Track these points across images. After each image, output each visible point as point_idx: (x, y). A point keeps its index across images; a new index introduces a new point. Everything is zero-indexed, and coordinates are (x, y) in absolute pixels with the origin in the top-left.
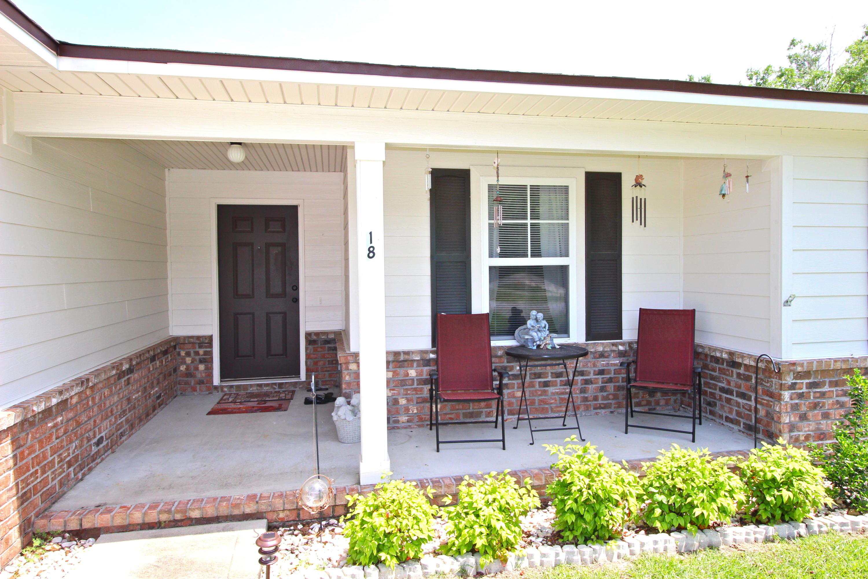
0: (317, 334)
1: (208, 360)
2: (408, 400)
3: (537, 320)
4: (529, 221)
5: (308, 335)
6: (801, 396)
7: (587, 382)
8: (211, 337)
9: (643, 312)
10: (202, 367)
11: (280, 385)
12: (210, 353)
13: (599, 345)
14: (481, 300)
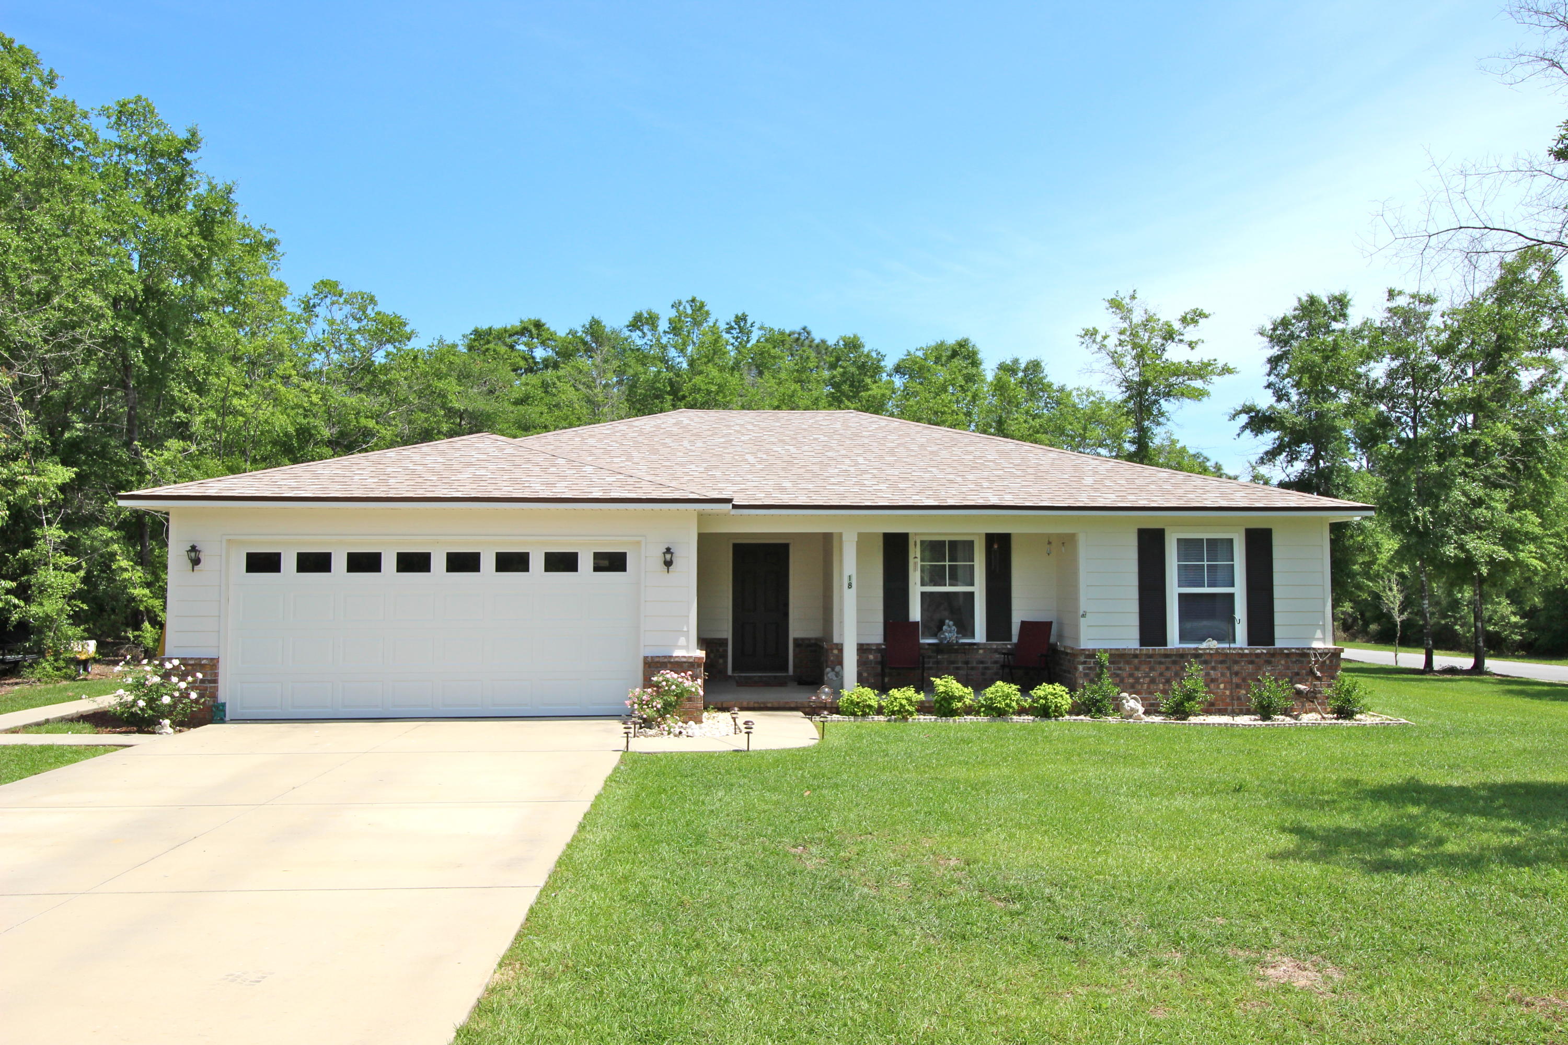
0: (803, 639)
1: (725, 656)
2: (869, 674)
3: (949, 626)
5: (795, 640)
6: (1090, 668)
8: (726, 640)
9: (1023, 623)
10: (721, 661)
11: (775, 677)
12: (726, 651)
13: (995, 644)
14: (915, 613)
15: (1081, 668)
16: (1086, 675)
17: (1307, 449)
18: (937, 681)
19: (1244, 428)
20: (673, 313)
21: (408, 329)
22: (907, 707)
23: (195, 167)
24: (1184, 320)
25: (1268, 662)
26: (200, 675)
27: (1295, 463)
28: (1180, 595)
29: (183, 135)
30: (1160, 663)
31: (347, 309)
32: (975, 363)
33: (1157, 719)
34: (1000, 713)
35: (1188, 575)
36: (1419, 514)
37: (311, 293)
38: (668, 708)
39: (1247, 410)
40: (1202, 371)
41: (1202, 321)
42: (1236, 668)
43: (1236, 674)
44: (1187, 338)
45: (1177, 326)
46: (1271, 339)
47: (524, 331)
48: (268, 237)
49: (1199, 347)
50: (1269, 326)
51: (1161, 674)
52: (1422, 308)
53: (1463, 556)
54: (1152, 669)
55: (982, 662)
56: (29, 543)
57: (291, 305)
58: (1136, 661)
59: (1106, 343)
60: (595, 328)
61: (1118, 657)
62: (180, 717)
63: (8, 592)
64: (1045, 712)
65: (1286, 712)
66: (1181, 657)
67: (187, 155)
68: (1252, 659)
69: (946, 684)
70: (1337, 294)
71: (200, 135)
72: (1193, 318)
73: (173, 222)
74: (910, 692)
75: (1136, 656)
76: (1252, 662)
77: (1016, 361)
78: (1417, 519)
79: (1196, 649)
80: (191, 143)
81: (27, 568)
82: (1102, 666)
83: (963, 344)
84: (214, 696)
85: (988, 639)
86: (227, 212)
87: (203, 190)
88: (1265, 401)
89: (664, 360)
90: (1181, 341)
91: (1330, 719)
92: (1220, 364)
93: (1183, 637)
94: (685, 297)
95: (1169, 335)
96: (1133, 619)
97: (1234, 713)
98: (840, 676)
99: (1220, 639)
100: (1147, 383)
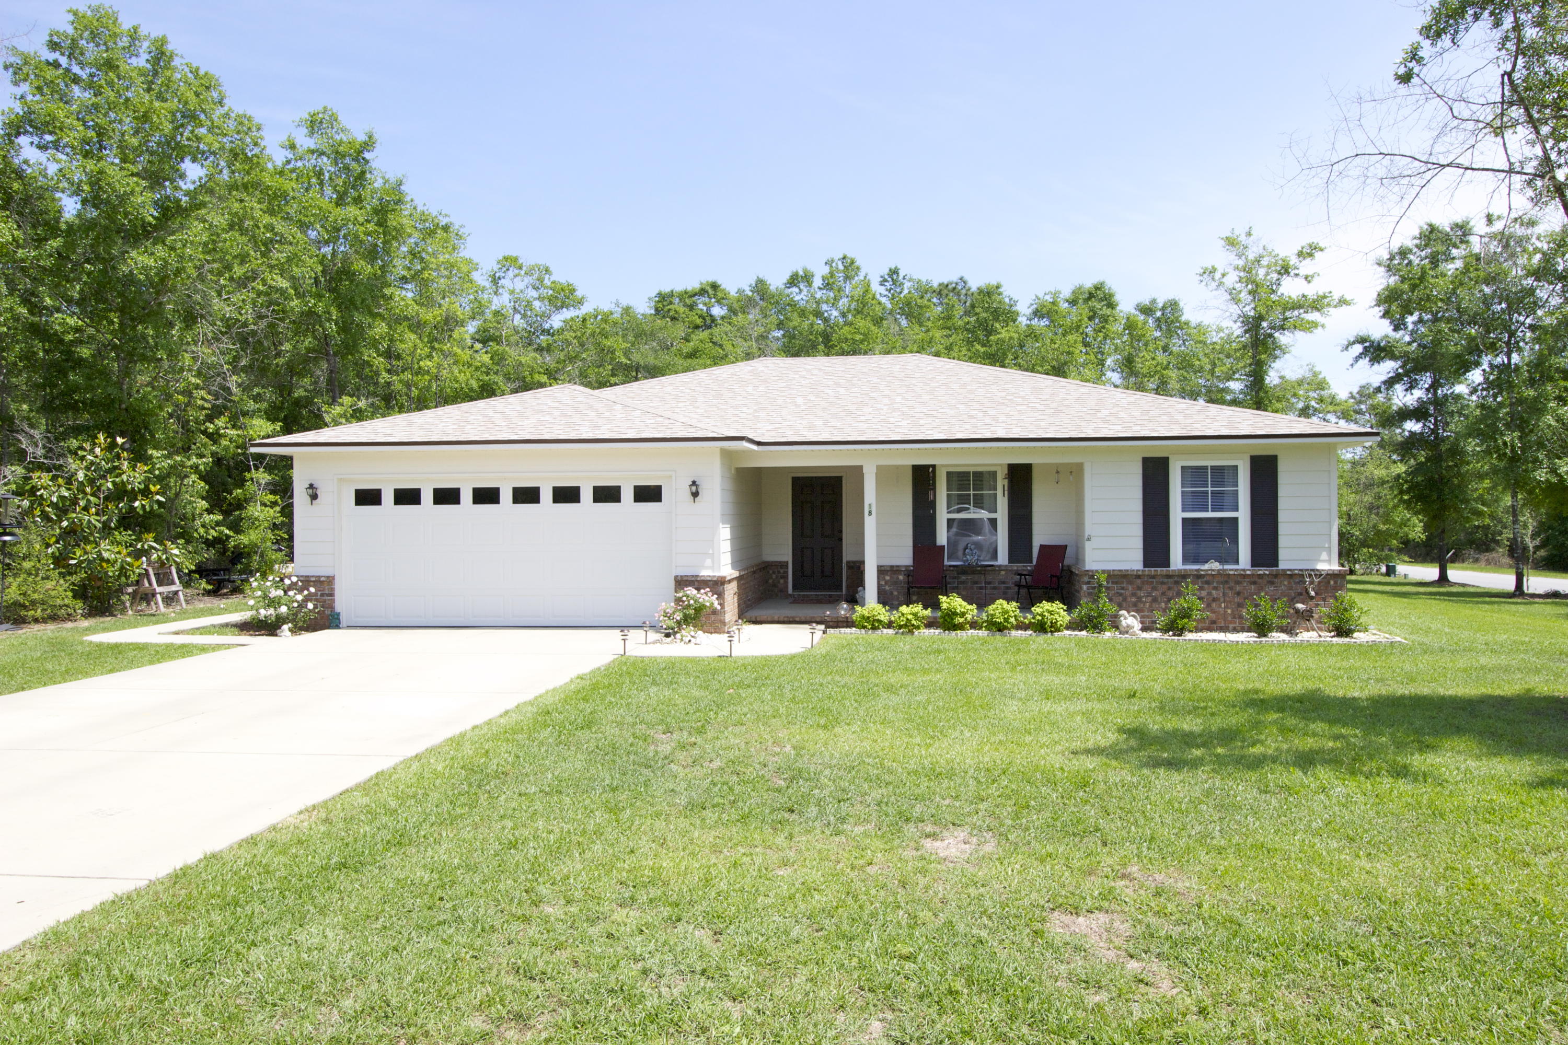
1: (785, 577)
3: (971, 549)
4: (972, 492)
6: (1094, 588)
7: (1008, 588)
8: (787, 563)
9: (1042, 546)
10: (782, 581)
11: (830, 595)
12: (787, 573)
13: (1016, 566)
14: (942, 538)
15: (1085, 587)
17: (1426, 380)
18: (943, 599)
19: (1357, 359)
20: (826, 270)
21: (579, 294)
22: (914, 622)
23: (373, 164)
24: (1300, 254)
25: (1272, 583)
26: (312, 590)
27: (1414, 391)
28: (1184, 520)
29: (361, 138)
30: (1163, 583)
31: (527, 280)
32: (1111, 305)
33: (1155, 635)
34: (999, 628)
35: (1193, 501)
36: (1507, 439)
37: (496, 267)
38: (686, 620)
39: (1361, 340)
40: (1317, 304)
41: (1318, 255)
42: (1238, 588)
43: (1238, 594)
44: (1302, 272)
45: (1293, 260)
46: (1389, 268)
47: (702, 292)
48: (444, 221)
49: (1316, 280)
50: (1386, 256)
51: (1163, 594)
52: (1519, 231)
53: (1555, 480)
54: (1154, 589)
55: (1004, 583)
56: (241, 483)
57: (480, 279)
58: (1139, 581)
59: (1224, 280)
60: (761, 287)
61: (1119, 578)
62: (300, 624)
63: (218, 524)
64: (1041, 627)
65: (1283, 630)
66: (1183, 576)
67: (367, 155)
68: (1254, 580)
69: (953, 602)
70: (1459, 221)
71: (376, 136)
72: (1308, 252)
73: (352, 211)
74: (918, 608)
75: (1138, 577)
76: (1254, 583)
77: (1154, 301)
78: (1505, 443)
79: (1198, 570)
80: (369, 144)
81: (239, 505)
82: (1100, 585)
83: (1098, 287)
84: (332, 607)
85: (1010, 561)
86: (399, 202)
87: (378, 184)
88: (1380, 329)
89: (818, 314)
90: (1297, 275)
91: (1328, 637)
92: (1336, 296)
93: (1186, 559)
95: (1285, 270)
96: (1137, 543)
97: (1235, 630)
99: (1221, 560)
100: (1260, 318)
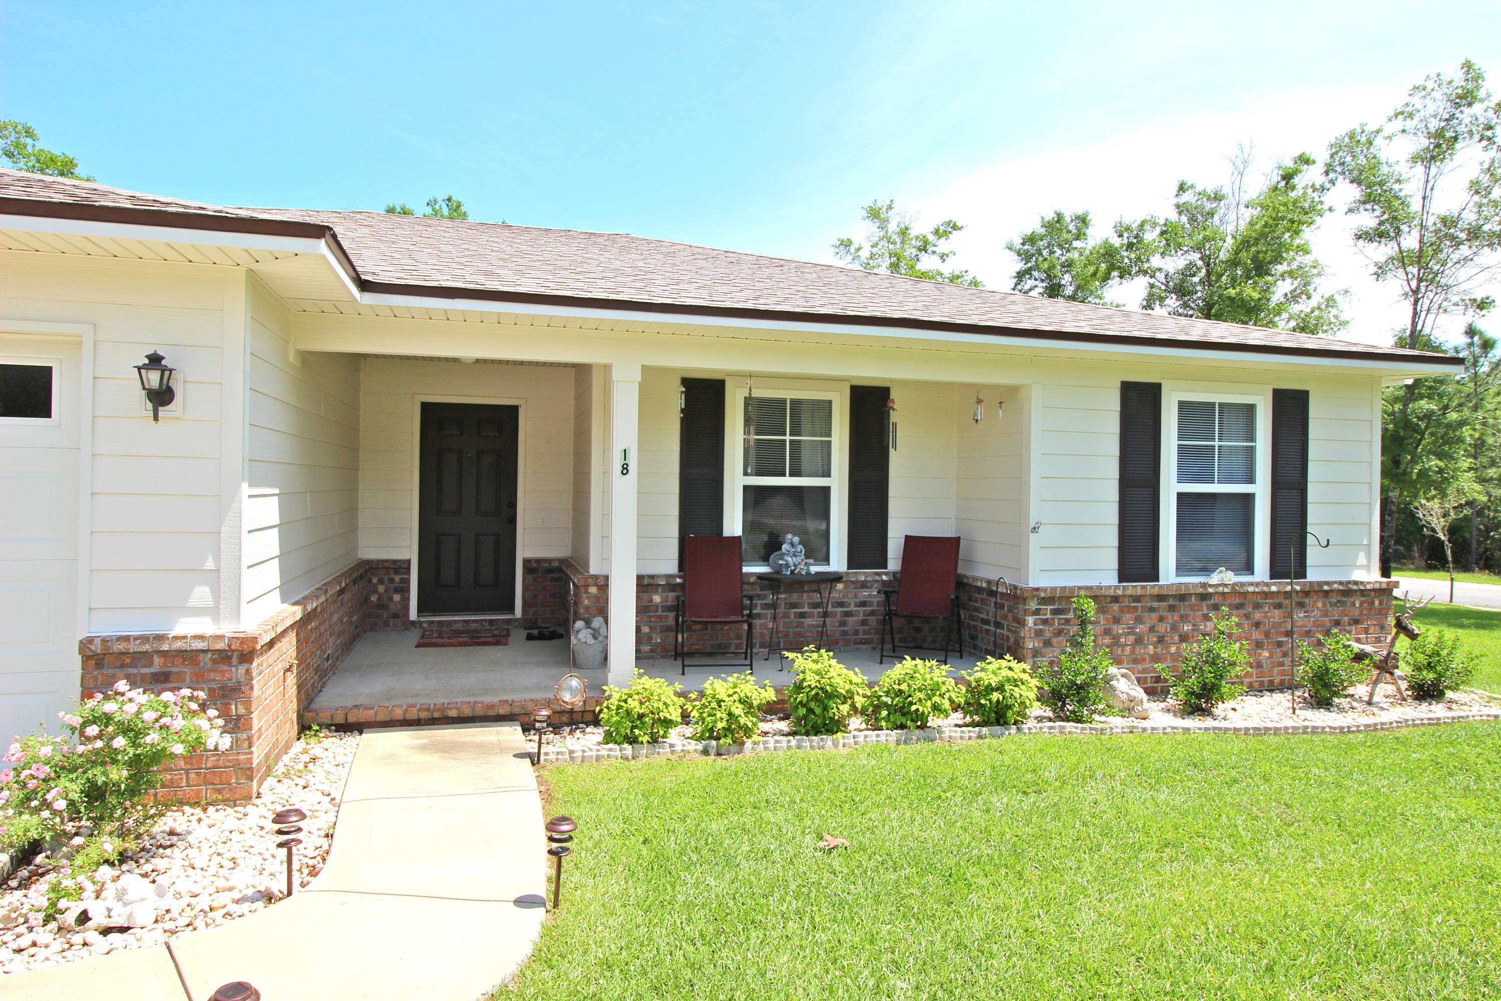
0: (538, 561)
1: (404, 590)
2: (651, 628)
3: (792, 545)
4: (788, 438)
5: (526, 562)
6: (1045, 622)
7: (847, 614)
8: (408, 562)
9: (908, 539)
10: (397, 597)
11: (491, 622)
12: (407, 581)
13: (862, 574)
14: (734, 522)
15: (1030, 620)
16: (1039, 633)
22: (743, 720)
24: (936, 232)
25: (1301, 605)
28: (1181, 496)
30: (1152, 610)
35: (1192, 464)
40: (953, 282)
41: (955, 233)
42: (1257, 616)
43: (1257, 625)
44: (939, 250)
45: (931, 238)
46: (1020, 253)
49: (951, 259)
50: (1017, 242)
51: (1152, 629)
54: (1139, 620)
55: (841, 604)
58: (1116, 607)
59: (859, 253)
64: (1001, 715)
66: (1180, 595)
68: (1279, 601)
69: (817, 665)
70: (1080, 213)
72: (947, 229)
74: (745, 681)
75: (1115, 599)
76: (1278, 606)
79: (1204, 585)
82: (1085, 620)
85: (851, 564)
90: (934, 252)
92: (968, 278)
93: (1181, 568)
94: (441, 196)
95: (923, 247)
98: (601, 637)
99: (1237, 571)
